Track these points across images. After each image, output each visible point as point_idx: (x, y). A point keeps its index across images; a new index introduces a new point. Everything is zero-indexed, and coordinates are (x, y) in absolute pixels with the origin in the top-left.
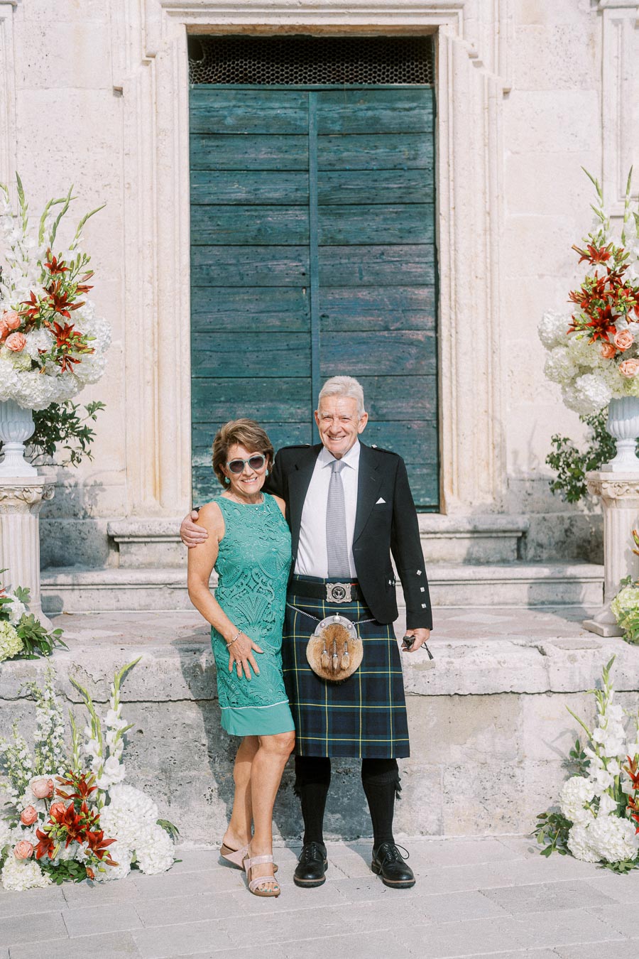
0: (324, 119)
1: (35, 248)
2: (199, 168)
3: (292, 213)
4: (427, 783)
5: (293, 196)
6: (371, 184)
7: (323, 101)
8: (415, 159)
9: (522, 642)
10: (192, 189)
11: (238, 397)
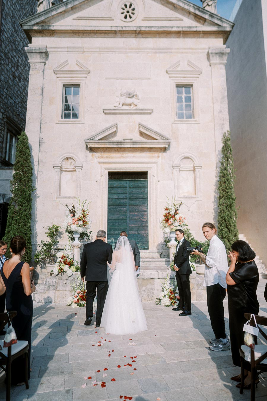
0: (130, 185)
1: (81, 208)
2: (109, 193)
3: (125, 201)
5: (125, 197)
6: (137, 195)
7: (130, 182)
8: (144, 191)
9: (155, 270)
10: (108, 196)
11: (115, 230)
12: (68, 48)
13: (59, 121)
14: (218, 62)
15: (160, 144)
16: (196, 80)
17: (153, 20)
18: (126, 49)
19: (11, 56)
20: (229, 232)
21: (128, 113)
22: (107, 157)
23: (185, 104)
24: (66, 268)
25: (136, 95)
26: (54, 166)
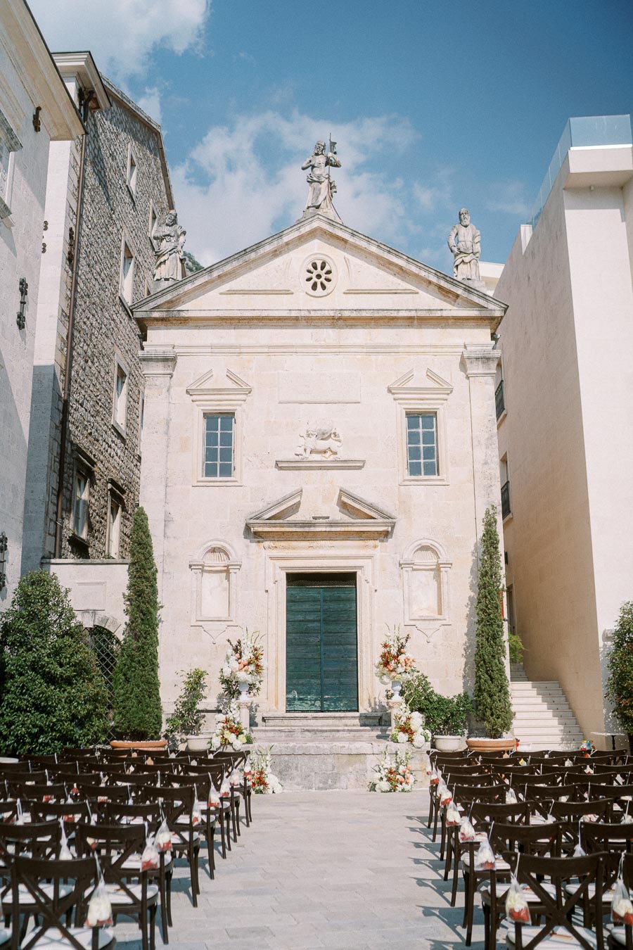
0: (325, 596)
1: (250, 643)
2: (288, 611)
3: (316, 624)
4: (343, 776)
5: (316, 619)
6: (338, 615)
7: (324, 591)
8: (351, 607)
9: (368, 742)
10: (287, 617)
11: (299, 677)
12: (211, 347)
13: (198, 481)
14: (480, 372)
15: (378, 526)
16: (442, 404)
17: (365, 293)
18: (315, 347)
19: (85, 323)
20: (491, 680)
21: (320, 468)
22: (284, 548)
23: (424, 447)
24: (231, 737)
25: (335, 433)
26: (191, 563)
